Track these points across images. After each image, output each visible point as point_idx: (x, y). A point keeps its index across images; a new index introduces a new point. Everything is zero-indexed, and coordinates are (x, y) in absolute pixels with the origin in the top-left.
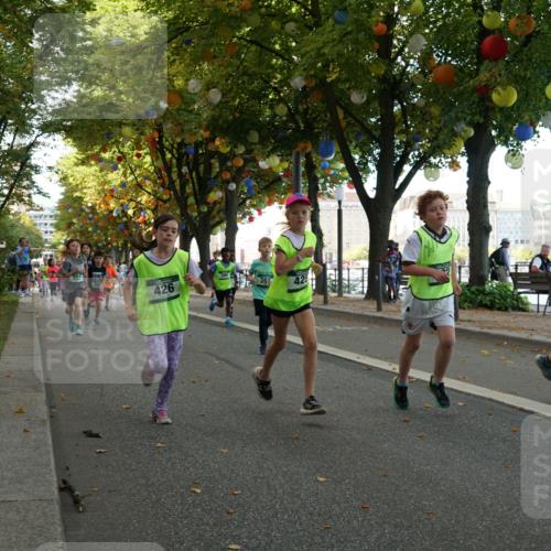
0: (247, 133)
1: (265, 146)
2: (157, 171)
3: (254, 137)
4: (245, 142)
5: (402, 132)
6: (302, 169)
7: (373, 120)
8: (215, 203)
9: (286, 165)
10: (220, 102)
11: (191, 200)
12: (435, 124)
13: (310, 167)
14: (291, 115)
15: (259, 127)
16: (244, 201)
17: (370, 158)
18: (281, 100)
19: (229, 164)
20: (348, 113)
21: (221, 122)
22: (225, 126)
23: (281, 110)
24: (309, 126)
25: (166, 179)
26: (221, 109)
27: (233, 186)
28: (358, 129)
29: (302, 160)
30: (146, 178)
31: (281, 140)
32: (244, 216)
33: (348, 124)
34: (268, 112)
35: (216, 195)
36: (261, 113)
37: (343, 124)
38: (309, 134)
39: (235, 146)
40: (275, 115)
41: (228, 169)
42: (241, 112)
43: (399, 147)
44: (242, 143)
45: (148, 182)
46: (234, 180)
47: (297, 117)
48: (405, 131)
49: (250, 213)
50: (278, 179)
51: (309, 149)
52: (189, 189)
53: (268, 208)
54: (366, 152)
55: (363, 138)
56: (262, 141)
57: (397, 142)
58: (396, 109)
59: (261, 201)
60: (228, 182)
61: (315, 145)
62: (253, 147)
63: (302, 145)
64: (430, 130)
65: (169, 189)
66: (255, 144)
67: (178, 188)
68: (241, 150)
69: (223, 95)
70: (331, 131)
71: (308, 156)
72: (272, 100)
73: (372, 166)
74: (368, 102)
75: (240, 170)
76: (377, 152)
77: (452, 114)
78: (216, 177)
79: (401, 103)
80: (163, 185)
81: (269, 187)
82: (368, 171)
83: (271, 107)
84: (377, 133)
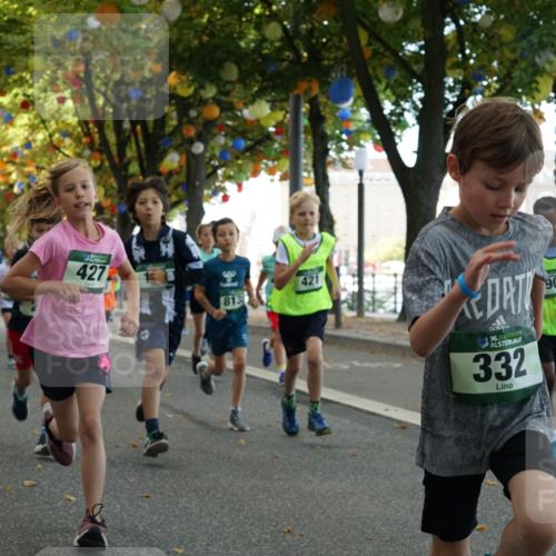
0: (220, 65)
1: (247, 87)
2: (84, 123)
3: (231, 72)
4: (217, 81)
5: (457, 65)
6: (304, 122)
7: (412, 48)
8: (171, 173)
9: (279, 116)
10: (180, 18)
11: (134, 168)
12: (509, 55)
13: (317, 118)
14: (288, 39)
15: (240, 57)
16: (215, 169)
17: (407, 105)
18: (274, 17)
19: (193, 113)
20: (374, 36)
21: (180, 49)
22: (187, 55)
23: (274, 31)
24: (316, 55)
25: (97, 136)
26: (181, 29)
27: (199, 148)
28: (388, 60)
29: (305, 108)
30: (66, 134)
31: (273, 77)
32: (215, 193)
33: (375, 53)
34: (252, 35)
35: (172, 161)
36: (242, 35)
37: (368, 53)
38: (315, 68)
39: (202, 87)
40: (264, 39)
41: (191, 122)
42: (212, 35)
43: (451, 90)
44: (212, 82)
45: (68, 141)
46: (200, 137)
47: (298, 42)
48: (463, 64)
49: (223, 189)
50: (268, 137)
51: (316, 90)
52: (131, 152)
53: (252, 180)
54: (401, 96)
55: (397, 75)
56: (244, 78)
57: (450, 81)
58: (449, 29)
59: (240, 170)
60: (191, 142)
61: (324, 84)
62: (228, 87)
63: (304, 85)
64: (500, 64)
65: (100, 151)
66: (231, 82)
67: (114, 149)
68: (210, 92)
69: (185, 9)
70: (348, 63)
71: (313, 102)
72: (259, 16)
73: (410, 117)
74: (405, 20)
75: (209, 123)
76: (418, 96)
77: (534, 38)
78: (172, 134)
79: (456, 21)
80: (91, 145)
81: (253, 148)
82: (404, 126)
83: (258, 27)
84: (417, 68)
